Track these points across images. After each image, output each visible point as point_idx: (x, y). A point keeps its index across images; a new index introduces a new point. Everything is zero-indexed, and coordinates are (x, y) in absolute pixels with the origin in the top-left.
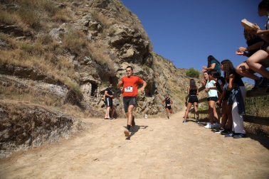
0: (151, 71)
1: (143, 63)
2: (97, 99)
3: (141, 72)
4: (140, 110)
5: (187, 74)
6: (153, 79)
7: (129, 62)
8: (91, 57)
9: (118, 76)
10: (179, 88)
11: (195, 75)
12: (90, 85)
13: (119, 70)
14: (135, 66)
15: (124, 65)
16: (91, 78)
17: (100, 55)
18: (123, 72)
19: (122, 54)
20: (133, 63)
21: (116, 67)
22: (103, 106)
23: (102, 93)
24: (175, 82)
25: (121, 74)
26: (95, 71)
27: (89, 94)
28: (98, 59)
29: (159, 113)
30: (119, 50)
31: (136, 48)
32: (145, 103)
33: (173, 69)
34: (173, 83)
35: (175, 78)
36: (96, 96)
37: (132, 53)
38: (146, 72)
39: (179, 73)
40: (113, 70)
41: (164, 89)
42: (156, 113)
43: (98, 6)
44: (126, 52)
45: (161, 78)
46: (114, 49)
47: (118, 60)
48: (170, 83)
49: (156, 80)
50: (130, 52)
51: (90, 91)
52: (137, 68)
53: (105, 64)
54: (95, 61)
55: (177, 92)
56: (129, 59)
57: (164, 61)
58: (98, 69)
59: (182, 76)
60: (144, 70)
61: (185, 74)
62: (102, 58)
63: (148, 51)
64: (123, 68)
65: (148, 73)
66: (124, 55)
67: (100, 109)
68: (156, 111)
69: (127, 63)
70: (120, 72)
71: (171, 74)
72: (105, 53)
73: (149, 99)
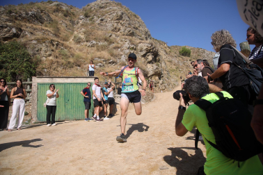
4: (158, 88)
5: (180, 53)
10: (174, 67)
11: (187, 53)
20: (152, 63)
24: (170, 62)
30: (145, 58)
31: (153, 55)
32: (159, 84)
33: (168, 50)
35: (171, 59)
39: (173, 54)
41: (165, 72)
42: (165, 89)
43: (117, 20)
44: (148, 59)
46: (143, 58)
49: (162, 69)
50: (150, 58)
52: (155, 66)
55: (173, 71)
56: (149, 62)
59: (176, 56)
61: (178, 53)
65: (159, 66)
71: (167, 55)
73: (161, 81)
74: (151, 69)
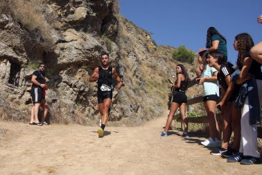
0: (114, 46)
1: (101, 32)
2: (19, 90)
3: (97, 48)
4: (92, 111)
5: (174, 56)
6: (116, 61)
7: (77, 29)
8: (12, 15)
9: (57, 51)
10: (159, 79)
11: (187, 58)
12: (8, 64)
13: (60, 41)
14: (88, 36)
15: (70, 34)
16: (10, 53)
17: (28, 14)
18: (66, 45)
19: (66, 15)
20: (85, 31)
21: (55, 36)
22: (28, 102)
23: (28, 78)
24: (153, 67)
25: (62, 49)
26: (17, 41)
27: (6, 80)
28: (25, 21)
29: (123, 119)
30: (63, 8)
31: (91, 7)
33: (151, 46)
34: (150, 70)
35: (154, 61)
36: (17, 85)
37: (84, 15)
38: (105, 48)
39: (160, 53)
40: (50, 41)
41: (134, 79)
42: (119, 118)
44: (73, 13)
45: (130, 60)
46: (54, 5)
47: (60, 25)
48: (145, 68)
49: (121, 63)
50: (81, 12)
51: (8, 75)
52: (92, 41)
53: (37, 30)
54: (20, 23)
55: (156, 85)
56: (79, 25)
57: (138, 32)
58: (23, 37)
59: (165, 59)
60: (103, 44)
61: (170, 56)
62: (32, 20)
63: (111, 12)
64: (67, 38)
65: (110, 49)
66: (70, 16)
67: (23, 106)
68: (118, 115)
69: (74, 31)
70: (61, 45)
71: (148, 54)
72: (37, 11)
74: (74, 44)
